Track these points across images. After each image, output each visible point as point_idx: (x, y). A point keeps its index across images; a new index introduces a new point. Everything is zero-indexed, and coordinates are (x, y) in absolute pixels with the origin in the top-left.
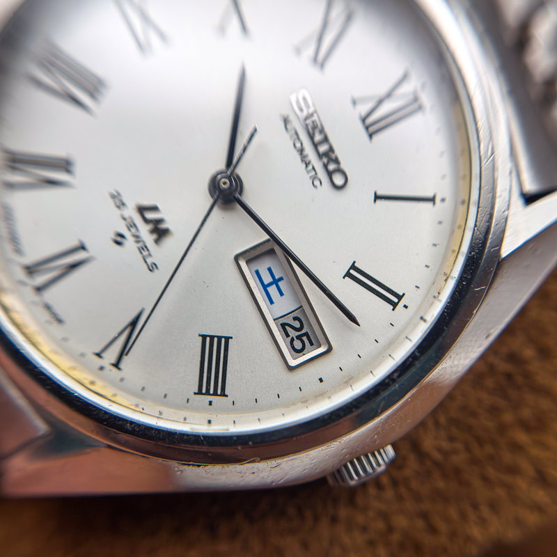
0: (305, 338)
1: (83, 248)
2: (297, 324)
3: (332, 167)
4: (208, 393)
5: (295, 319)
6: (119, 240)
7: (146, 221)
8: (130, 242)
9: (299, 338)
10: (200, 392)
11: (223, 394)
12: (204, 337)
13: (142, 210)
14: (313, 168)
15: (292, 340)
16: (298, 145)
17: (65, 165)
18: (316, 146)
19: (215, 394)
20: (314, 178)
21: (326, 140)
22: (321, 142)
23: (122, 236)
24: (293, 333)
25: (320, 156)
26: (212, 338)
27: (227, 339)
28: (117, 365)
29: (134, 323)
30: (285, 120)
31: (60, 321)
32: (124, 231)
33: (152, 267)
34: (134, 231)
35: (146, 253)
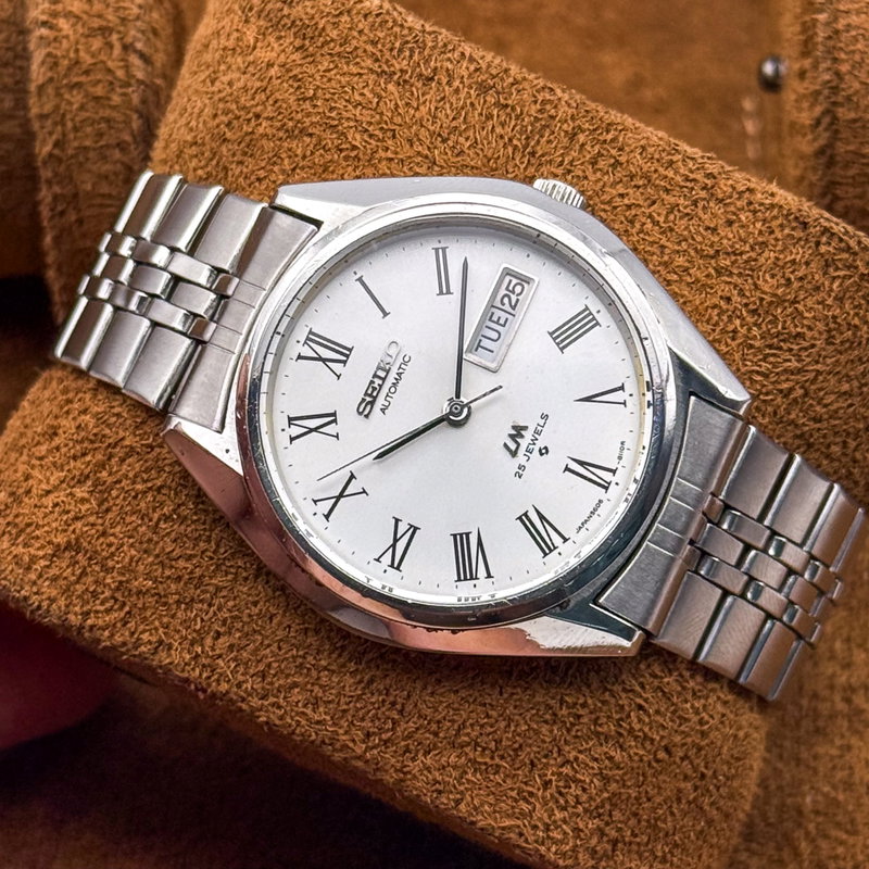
0: (511, 288)
1: (567, 469)
2: (506, 300)
4: (594, 319)
5: (503, 305)
6: (544, 451)
7: (518, 445)
8: (540, 444)
9: (513, 292)
10: (597, 324)
11: (587, 308)
12: (562, 349)
13: (514, 454)
14: (400, 367)
15: (518, 295)
16: (393, 390)
17: (524, 519)
18: (384, 379)
19: (590, 314)
20: (405, 363)
21: (375, 376)
22: (380, 377)
23: (540, 450)
24: (514, 298)
25: (388, 372)
26: (558, 344)
27: (551, 334)
28: (622, 388)
29: (588, 399)
30: (383, 410)
31: (622, 443)
32: (536, 452)
33: (545, 417)
34: (531, 447)
35: (539, 428)
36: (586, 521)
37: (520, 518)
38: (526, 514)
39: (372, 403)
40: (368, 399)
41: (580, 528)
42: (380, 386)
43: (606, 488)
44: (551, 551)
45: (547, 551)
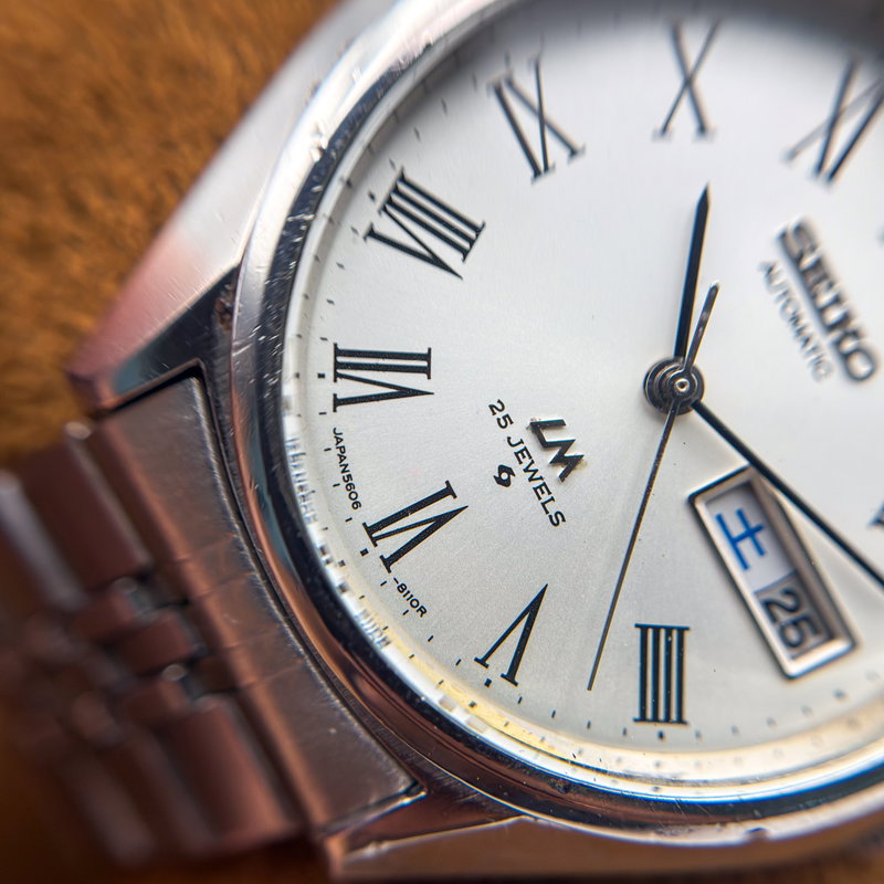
0: (804, 625)
1: (448, 491)
2: (789, 601)
3: (849, 345)
4: (655, 719)
5: (788, 593)
6: (504, 477)
7: (546, 446)
9: (795, 624)
10: (643, 718)
11: (681, 721)
12: (644, 629)
13: (537, 428)
14: (815, 349)
15: (783, 628)
17: (421, 362)
18: (821, 312)
19: (667, 720)
20: (818, 363)
21: (839, 300)
22: (830, 305)
23: (510, 471)
24: (783, 617)
25: (828, 328)
26: (657, 629)
27: (682, 631)
28: (510, 676)
29: (533, 609)
30: (770, 270)
31: (423, 611)
32: (511, 462)
33: (557, 519)
34: (526, 461)
35: (545, 497)
36: (342, 458)
37: (427, 357)
38: (427, 371)
39: (796, 260)
40: (808, 261)
41: (339, 440)
42: (813, 297)
43: (370, 530)
44: (337, 365)
45: (340, 359)
